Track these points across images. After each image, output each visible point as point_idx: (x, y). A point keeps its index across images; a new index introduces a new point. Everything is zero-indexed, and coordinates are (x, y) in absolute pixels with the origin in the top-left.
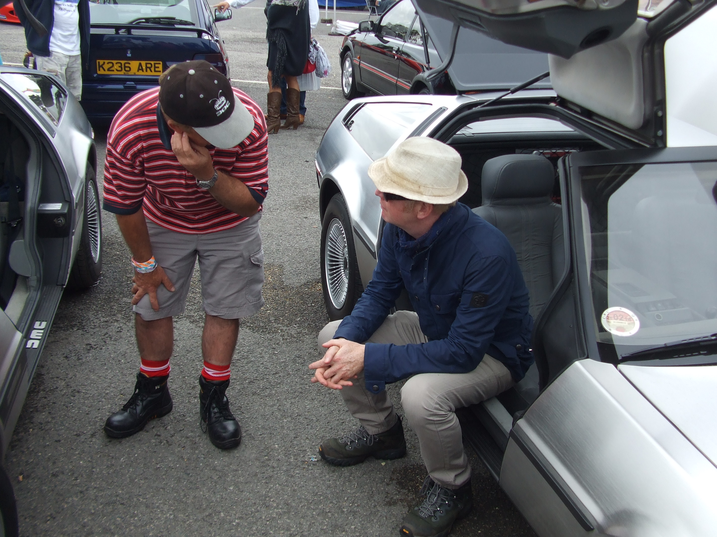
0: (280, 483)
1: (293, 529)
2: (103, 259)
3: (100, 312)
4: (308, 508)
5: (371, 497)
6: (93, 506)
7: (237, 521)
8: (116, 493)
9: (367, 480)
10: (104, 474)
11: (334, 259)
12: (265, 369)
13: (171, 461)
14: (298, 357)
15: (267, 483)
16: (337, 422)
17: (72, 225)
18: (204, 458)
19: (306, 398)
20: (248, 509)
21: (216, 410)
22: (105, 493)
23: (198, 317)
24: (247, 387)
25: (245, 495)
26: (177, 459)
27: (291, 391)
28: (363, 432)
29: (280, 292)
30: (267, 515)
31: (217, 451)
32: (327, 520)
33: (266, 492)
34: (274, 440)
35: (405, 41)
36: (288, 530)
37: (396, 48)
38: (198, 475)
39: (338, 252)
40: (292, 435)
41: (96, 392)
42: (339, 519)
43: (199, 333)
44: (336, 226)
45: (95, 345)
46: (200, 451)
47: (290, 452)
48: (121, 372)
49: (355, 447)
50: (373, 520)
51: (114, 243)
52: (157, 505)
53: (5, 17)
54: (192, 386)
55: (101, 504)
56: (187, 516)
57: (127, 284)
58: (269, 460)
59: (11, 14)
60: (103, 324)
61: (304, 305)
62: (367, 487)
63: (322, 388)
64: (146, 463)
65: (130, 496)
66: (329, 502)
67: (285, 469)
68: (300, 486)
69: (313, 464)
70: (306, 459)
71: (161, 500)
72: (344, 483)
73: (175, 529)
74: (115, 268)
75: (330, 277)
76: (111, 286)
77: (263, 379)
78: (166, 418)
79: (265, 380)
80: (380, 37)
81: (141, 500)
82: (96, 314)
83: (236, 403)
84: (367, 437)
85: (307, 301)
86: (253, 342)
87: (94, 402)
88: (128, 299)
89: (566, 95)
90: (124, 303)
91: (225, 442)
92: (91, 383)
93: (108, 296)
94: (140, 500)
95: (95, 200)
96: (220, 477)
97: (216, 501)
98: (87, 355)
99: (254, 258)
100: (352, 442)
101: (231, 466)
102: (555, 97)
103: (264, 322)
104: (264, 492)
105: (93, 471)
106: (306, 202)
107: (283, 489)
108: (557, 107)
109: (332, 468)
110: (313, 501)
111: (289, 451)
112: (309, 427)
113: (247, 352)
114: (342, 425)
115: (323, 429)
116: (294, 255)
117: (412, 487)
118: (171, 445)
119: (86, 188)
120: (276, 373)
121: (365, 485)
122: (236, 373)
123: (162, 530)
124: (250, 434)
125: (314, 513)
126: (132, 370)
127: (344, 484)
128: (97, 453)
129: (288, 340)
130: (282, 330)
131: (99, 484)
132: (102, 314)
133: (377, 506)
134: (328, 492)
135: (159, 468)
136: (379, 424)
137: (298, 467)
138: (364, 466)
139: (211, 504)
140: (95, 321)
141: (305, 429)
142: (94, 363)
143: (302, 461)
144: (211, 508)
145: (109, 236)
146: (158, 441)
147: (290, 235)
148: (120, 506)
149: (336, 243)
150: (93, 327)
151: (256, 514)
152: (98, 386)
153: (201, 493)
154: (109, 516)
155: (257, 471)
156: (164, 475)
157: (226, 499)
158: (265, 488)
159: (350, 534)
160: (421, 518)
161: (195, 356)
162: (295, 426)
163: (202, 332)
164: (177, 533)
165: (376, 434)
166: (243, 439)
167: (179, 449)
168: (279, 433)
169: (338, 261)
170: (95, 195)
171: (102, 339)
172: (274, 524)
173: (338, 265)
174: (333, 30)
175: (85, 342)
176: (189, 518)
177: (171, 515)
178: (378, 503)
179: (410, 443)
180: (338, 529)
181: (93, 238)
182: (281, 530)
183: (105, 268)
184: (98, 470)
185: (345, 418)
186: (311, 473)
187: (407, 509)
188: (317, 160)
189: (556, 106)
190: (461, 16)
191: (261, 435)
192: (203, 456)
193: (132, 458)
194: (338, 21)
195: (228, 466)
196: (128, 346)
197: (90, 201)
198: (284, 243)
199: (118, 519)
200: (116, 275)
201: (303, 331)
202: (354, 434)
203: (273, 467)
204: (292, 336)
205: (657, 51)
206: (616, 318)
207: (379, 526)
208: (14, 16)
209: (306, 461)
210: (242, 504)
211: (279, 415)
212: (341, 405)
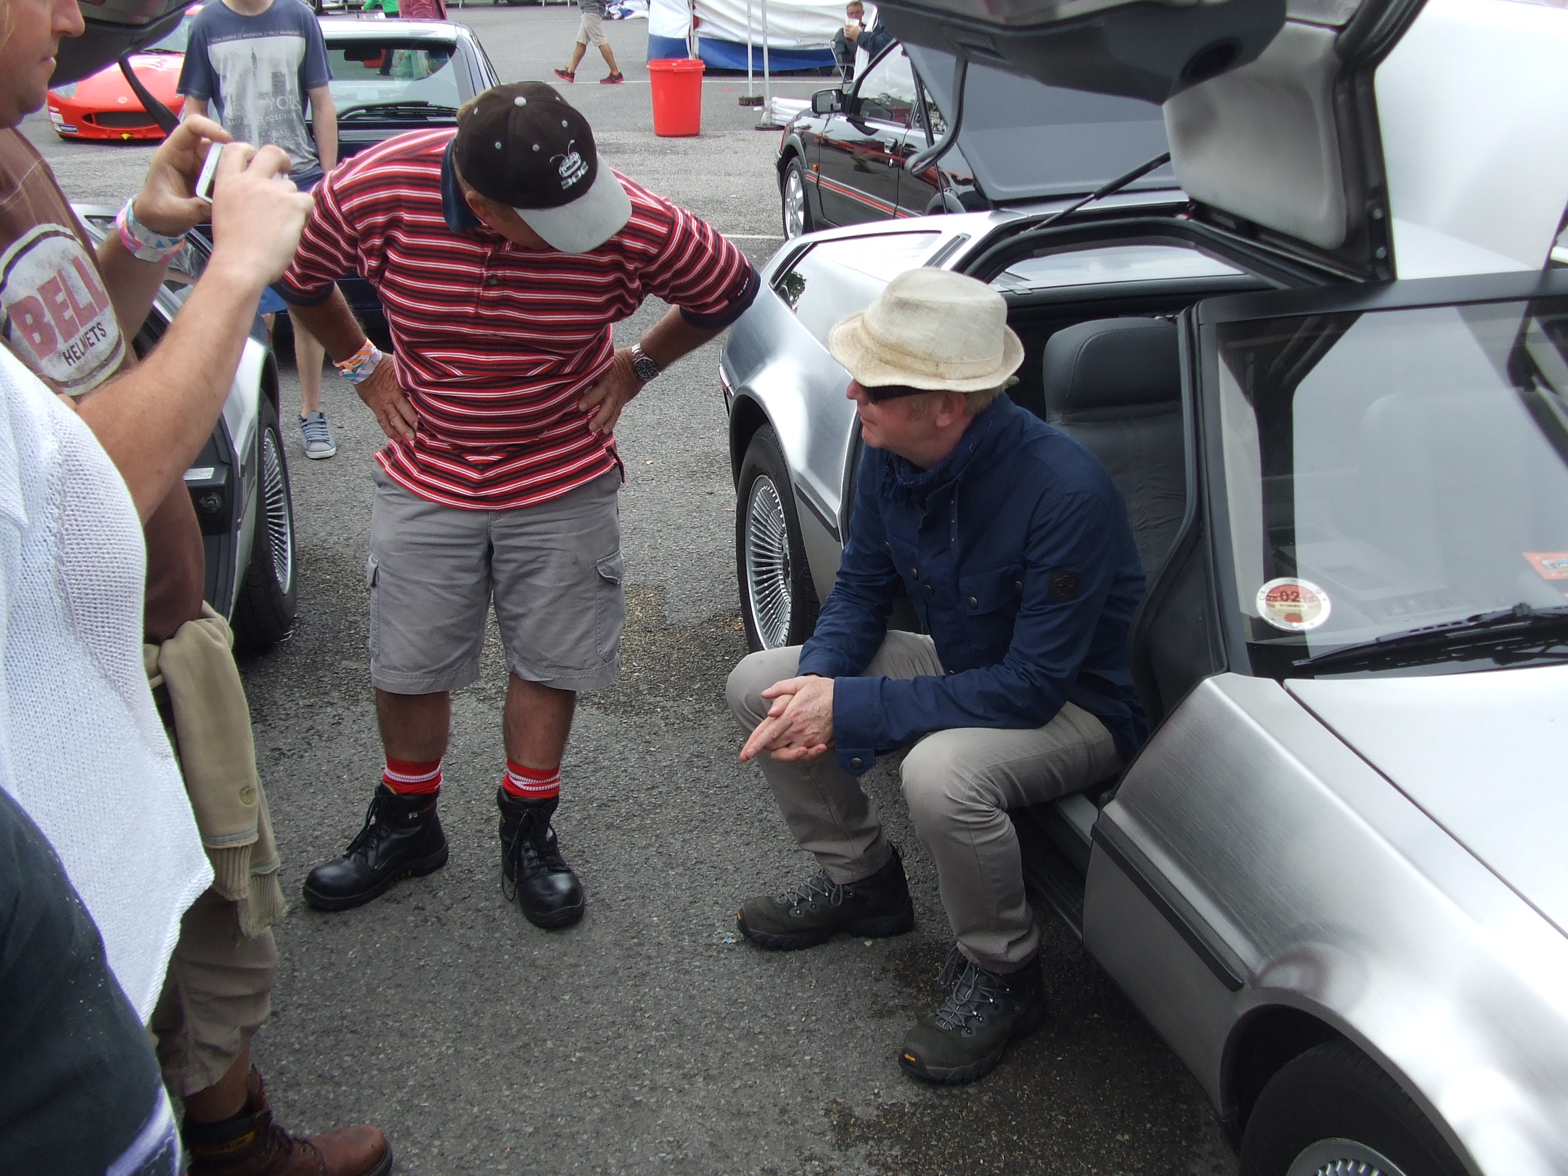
0: (663, 985)
1: (690, 1066)
2: (299, 589)
3: (296, 690)
4: (718, 1028)
5: (843, 1002)
6: (298, 1038)
7: (578, 1054)
8: (341, 1012)
9: (836, 974)
10: (316, 980)
11: (763, 560)
12: (631, 782)
13: (446, 953)
14: (698, 757)
15: (636, 986)
16: (775, 872)
17: (235, 510)
18: (513, 946)
19: (713, 830)
20: (600, 1032)
21: (532, 853)
22: (319, 1013)
23: (494, 691)
24: (595, 815)
25: (593, 1008)
26: (458, 949)
27: (685, 819)
28: (824, 880)
29: (659, 636)
30: (637, 1042)
31: (537, 932)
32: (756, 1046)
33: (634, 1003)
34: (650, 908)
35: (908, 127)
36: (679, 1067)
37: (890, 142)
38: (501, 976)
39: (772, 545)
40: (686, 898)
41: (295, 835)
42: (779, 1045)
43: (497, 720)
44: (766, 492)
45: (289, 750)
46: (504, 934)
47: (684, 929)
48: (342, 797)
49: (807, 912)
50: (846, 1045)
51: (319, 559)
52: (421, 1031)
53: (75, 129)
54: (485, 817)
55: (313, 1033)
56: (480, 1049)
57: (350, 635)
58: (641, 944)
59: (87, 121)
60: (302, 711)
61: (708, 660)
62: (834, 985)
63: (746, 811)
64: (397, 958)
65: (368, 1018)
66: (760, 1015)
67: (672, 959)
68: (702, 988)
69: (729, 949)
70: (715, 941)
71: (429, 1022)
72: (791, 980)
73: (458, 1072)
74: (322, 606)
75: (757, 598)
76: (317, 639)
77: (628, 799)
78: (434, 877)
79: (631, 801)
80: (857, 122)
81: (391, 1023)
82: (288, 693)
83: (572, 845)
84: (830, 889)
85: (713, 651)
86: (606, 732)
87: (292, 853)
88: (351, 664)
89: (1205, 196)
90: (344, 671)
91: (552, 913)
92: (284, 820)
93: (311, 659)
94: (387, 1024)
95: (278, 469)
96: (544, 979)
97: (537, 1020)
98: (274, 768)
99: (604, 567)
100: (801, 900)
101: (566, 958)
102: (1186, 203)
103: (626, 694)
104: (632, 1002)
105: (295, 977)
106: (711, 463)
107: (668, 996)
108: (1191, 221)
109: (767, 955)
110: (728, 1014)
111: (680, 927)
112: (721, 882)
113: (594, 751)
114: (786, 876)
115: (748, 886)
116: (688, 565)
117: (926, 983)
118: (445, 925)
119: (259, 442)
120: (653, 788)
121: (831, 983)
122: (573, 790)
123: (433, 1075)
124: (603, 900)
125: (731, 1035)
126: (364, 793)
127: (789, 982)
128: (301, 945)
129: (676, 726)
130: (663, 708)
131: (308, 998)
132: (301, 692)
133: (856, 1020)
134: (758, 997)
135: (423, 966)
136: (853, 862)
137: (697, 955)
138: (830, 950)
139: (528, 1027)
140: (287, 706)
141: (711, 887)
142: (289, 783)
143: (706, 944)
144: (527, 1034)
145: (310, 547)
146: (420, 918)
147: (679, 528)
148: (349, 1036)
149: (765, 527)
150: (283, 717)
151: (616, 1042)
152: (298, 823)
153: (508, 1008)
154: (329, 1053)
155: (618, 966)
156: (432, 978)
157: (557, 1017)
158: (635, 995)
159: (801, 1069)
160: (940, 1030)
161: (489, 762)
162: (693, 883)
163: (501, 717)
164: (461, 1079)
165: (848, 882)
166: (588, 908)
167: (462, 931)
168: (659, 895)
169: (771, 564)
170: (278, 458)
171: (303, 739)
172: (651, 1058)
173: (772, 571)
174: (764, 118)
175: (269, 745)
176: (485, 1052)
177: (449, 1047)
178: (857, 1014)
179: (923, 905)
180: (778, 1062)
181: (277, 544)
182: (666, 1068)
183: (302, 606)
184: (304, 974)
185: (792, 862)
186: (724, 964)
187: (915, 1023)
188: (724, 366)
189: (1188, 219)
190: (964, 40)
191: (623, 900)
192: (509, 942)
193: (371, 951)
194: (774, 99)
195: (559, 959)
196: (354, 748)
197: (268, 470)
198: (666, 543)
199: (346, 1058)
200: (326, 619)
201: (707, 708)
202: (807, 886)
203: (649, 957)
204: (685, 718)
205: (1361, 90)
206: (1285, 597)
207: (860, 1054)
208: (94, 125)
209: (714, 944)
210: (588, 1025)
211: (661, 863)
212: (784, 841)
